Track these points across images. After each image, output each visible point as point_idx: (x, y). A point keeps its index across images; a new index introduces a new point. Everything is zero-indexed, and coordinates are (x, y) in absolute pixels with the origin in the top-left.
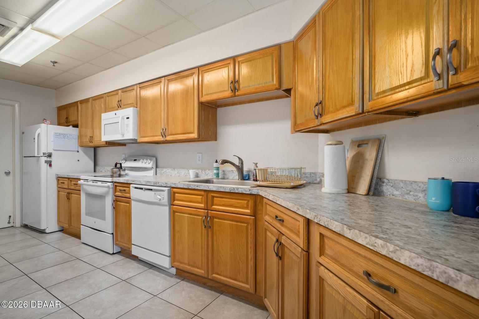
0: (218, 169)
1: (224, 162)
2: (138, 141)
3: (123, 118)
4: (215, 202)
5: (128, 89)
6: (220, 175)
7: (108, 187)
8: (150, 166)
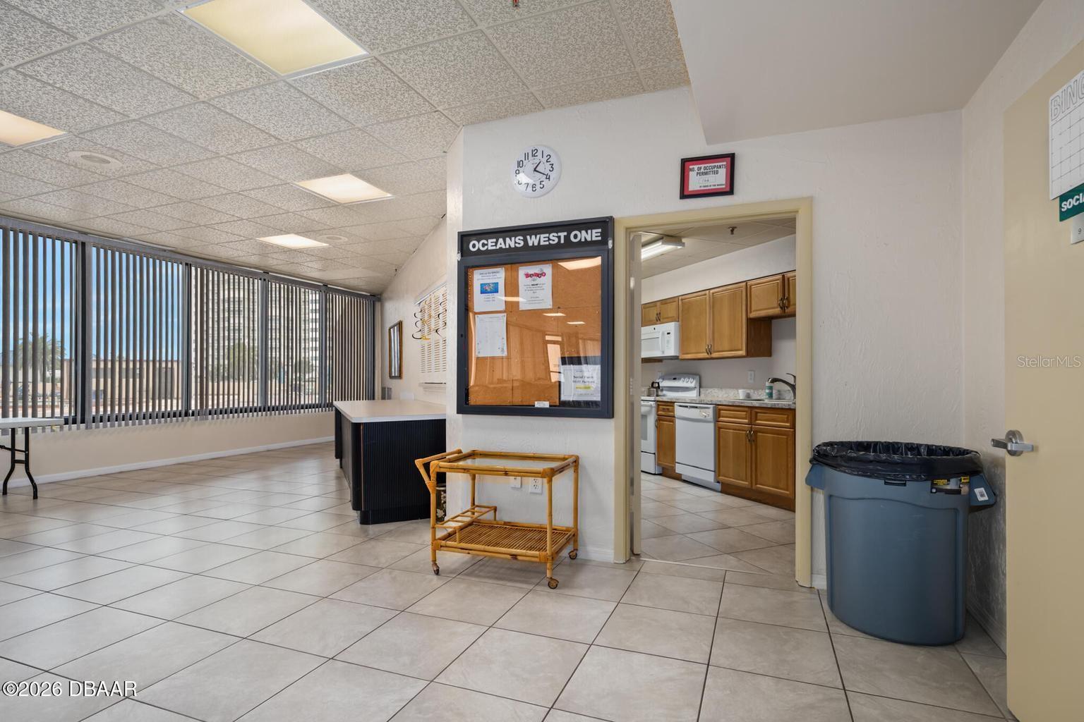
0: (771, 388)
1: (774, 380)
2: (680, 358)
3: (663, 334)
4: (758, 418)
5: (668, 301)
6: (774, 395)
7: (651, 406)
8: (693, 385)
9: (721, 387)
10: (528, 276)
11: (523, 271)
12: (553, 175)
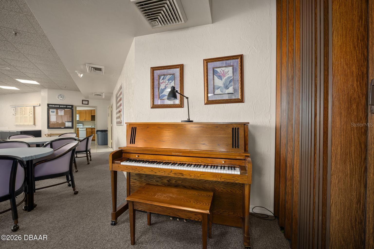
8: (82, 125)
9: (87, 125)
10: (60, 111)
11: (59, 110)
12: (64, 98)
